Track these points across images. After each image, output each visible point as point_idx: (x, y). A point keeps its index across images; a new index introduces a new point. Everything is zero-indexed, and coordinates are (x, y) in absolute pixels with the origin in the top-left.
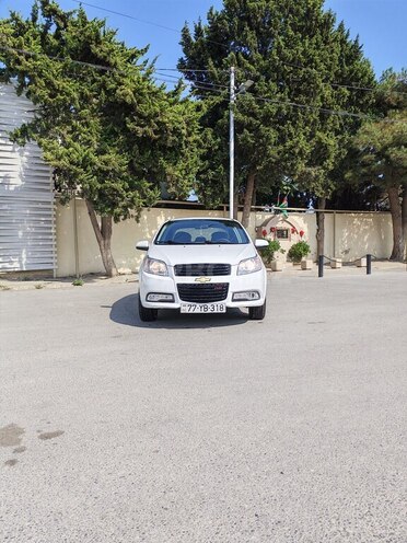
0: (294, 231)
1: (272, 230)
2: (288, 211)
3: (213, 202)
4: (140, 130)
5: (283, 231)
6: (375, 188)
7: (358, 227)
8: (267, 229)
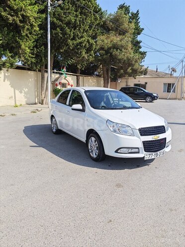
0: (69, 84)
1: (60, 83)
2: (66, 74)
3: (36, 66)
4: (11, 18)
5: (64, 84)
6: (95, 65)
7: (91, 83)
8: (58, 82)
